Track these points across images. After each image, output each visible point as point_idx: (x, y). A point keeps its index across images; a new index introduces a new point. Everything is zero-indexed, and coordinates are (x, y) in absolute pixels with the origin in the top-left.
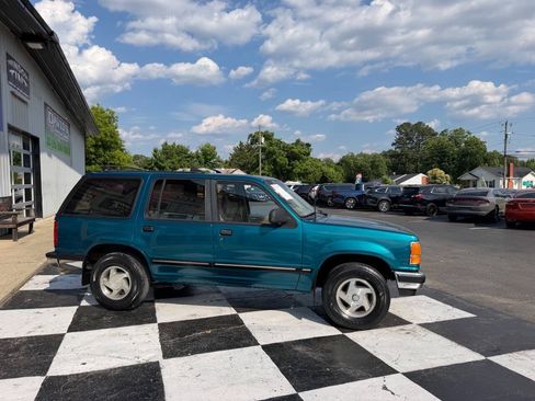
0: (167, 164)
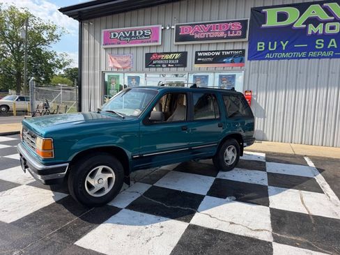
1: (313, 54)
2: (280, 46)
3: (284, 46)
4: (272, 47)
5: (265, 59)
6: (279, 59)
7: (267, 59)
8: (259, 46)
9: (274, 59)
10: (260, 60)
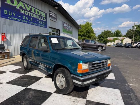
0: (105, 36)
1: (23, 21)
2: (13, 14)
3: (14, 15)
4: (10, 14)
5: (8, 19)
6: (13, 20)
7: (9, 19)
8: (5, 12)
9: (11, 19)
10: (6, 18)
